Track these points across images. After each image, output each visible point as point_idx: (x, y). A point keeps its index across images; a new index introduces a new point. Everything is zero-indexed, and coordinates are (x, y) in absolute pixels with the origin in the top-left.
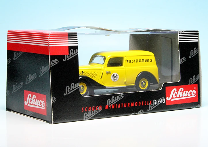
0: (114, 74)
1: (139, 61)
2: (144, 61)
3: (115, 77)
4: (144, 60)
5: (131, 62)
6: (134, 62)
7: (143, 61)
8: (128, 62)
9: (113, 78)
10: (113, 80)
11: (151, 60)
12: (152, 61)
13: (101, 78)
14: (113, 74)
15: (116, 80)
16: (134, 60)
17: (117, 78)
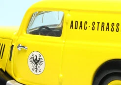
3: (36, 63)
6: (89, 29)
10: (33, 70)
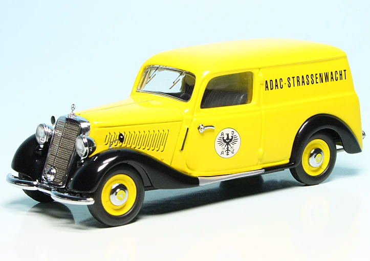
0: (225, 132)
1: (301, 81)
2: (318, 80)
4: (318, 76)
5: (277, 86)
7: (314, 79)
8: (267, 87)
9: (221, 148)
11: (338, 76)
12: (341, 79)
13: (182, 149)
14: (222, 134)
15: (230, 153)
16: (285, 81)
17: (235, 147)
